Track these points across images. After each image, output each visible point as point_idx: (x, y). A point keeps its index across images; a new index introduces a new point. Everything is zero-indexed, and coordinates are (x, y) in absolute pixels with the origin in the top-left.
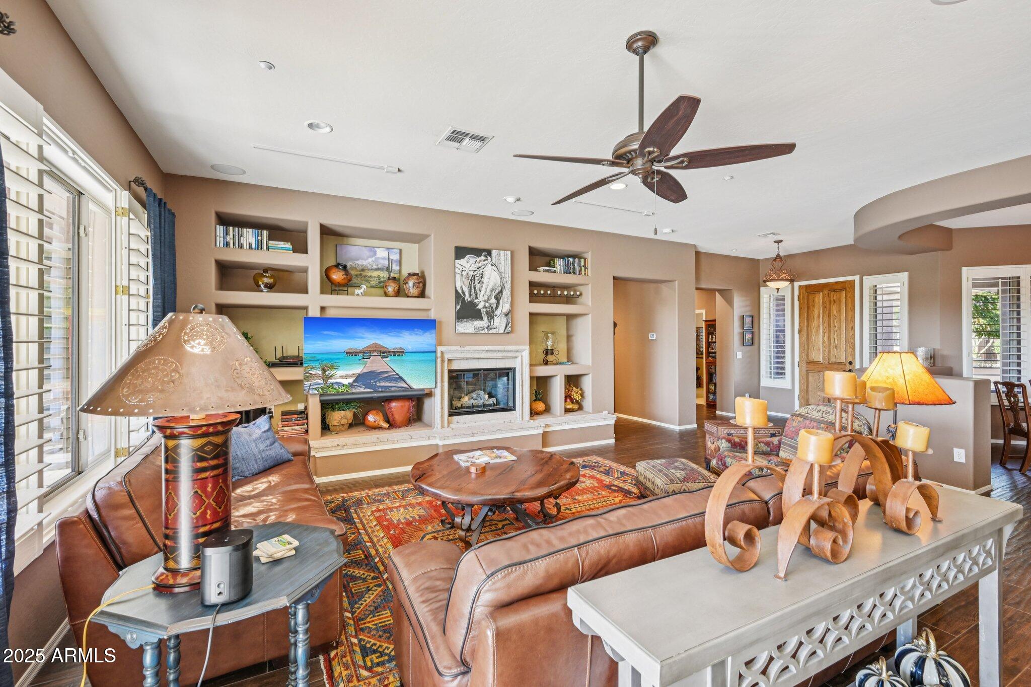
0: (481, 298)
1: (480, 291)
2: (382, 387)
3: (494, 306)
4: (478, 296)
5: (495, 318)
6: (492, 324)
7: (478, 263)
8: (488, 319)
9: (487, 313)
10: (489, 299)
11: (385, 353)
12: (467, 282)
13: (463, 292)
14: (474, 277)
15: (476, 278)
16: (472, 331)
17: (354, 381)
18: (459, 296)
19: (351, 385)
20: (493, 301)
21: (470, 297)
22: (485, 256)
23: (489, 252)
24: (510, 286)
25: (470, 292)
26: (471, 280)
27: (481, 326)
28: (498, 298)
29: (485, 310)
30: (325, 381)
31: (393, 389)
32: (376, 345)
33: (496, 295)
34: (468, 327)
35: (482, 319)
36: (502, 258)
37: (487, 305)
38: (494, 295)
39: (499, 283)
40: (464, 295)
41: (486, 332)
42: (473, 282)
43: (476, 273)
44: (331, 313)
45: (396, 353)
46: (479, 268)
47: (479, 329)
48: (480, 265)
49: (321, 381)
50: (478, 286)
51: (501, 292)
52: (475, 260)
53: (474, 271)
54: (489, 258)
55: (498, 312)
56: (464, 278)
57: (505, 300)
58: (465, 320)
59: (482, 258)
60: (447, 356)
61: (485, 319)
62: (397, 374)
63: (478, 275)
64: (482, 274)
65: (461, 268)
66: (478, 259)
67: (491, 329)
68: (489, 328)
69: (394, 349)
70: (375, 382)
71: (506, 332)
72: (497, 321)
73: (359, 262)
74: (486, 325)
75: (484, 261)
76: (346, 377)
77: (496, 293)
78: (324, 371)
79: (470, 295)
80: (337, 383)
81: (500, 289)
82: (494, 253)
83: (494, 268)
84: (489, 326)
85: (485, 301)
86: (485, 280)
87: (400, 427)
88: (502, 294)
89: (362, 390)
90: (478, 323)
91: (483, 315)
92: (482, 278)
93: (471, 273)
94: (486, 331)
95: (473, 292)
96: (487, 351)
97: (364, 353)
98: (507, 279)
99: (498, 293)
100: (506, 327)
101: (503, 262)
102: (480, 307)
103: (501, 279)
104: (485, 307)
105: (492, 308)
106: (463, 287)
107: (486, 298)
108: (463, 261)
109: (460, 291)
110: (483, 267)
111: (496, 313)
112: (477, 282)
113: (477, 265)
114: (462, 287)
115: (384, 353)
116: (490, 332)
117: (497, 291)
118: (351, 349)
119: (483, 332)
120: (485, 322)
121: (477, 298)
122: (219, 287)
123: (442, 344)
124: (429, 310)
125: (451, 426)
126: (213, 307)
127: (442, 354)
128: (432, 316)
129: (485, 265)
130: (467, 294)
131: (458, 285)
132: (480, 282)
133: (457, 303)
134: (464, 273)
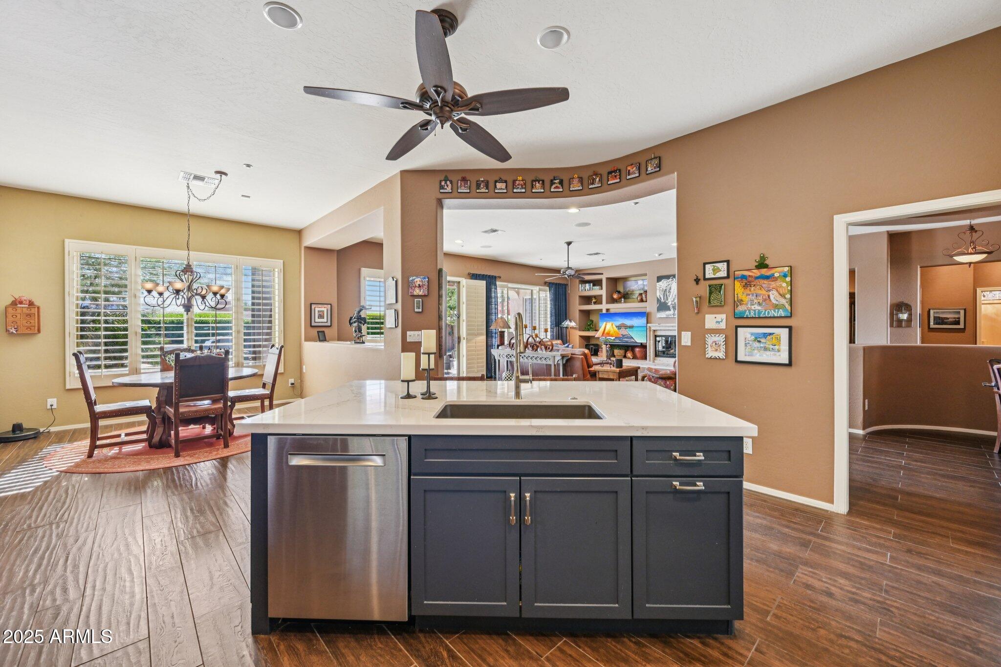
1: (669, 296)
2: (625, 340)
11: (626, 327)
12: (662, 293)
13: (660, 298)
14: (666, 290)
16: (665, 316)
18: (659, 300)
19: (614, 340)
25: (664, 297)
29: (672, 306)
32: (624, 323)
34: (663, 314)
35: (670, 310)
37: (673, 303)
43: (667, 288)
44: (612, 311)
45: (631, 327)
47: (668, 315)
50: (668, 294)
52: (666, 282)
54: (674, 279)
56: (661, 291)
58: (660, 311)
59: (671, 280)
60: (653, 328)
61: (672, 310)
62: (631, 336)
64: (670, 288)
65: (659, 286)
66: (668, 281)
69: (630, 325)
70: (622, 338)
73: (631, 288)
79: (664, 299)
84: (674, 314)
85: (672, 301)
86: (672, 291)
87: (638, 359)
90: (668, 313)
93: (665, 288)
94: (672, 316)
95: (666, 297)
97: (620, 327)
102: (669, 304)
106: (661, 295)
108: (660, 283)
112: (667, 292)
113: (668, 284)
121: (667, 300)
122: (580, 304)
123: (651, 323)
124: (646, 307)
125: (655, 361)
126: (578, 311)
127: (650, 327)
128: (648, 310)
129: (672, 283)
130: (662, 299)
131: (658, 294)
132: (669, 292)
133: (658, 304)
134: (661, 289)
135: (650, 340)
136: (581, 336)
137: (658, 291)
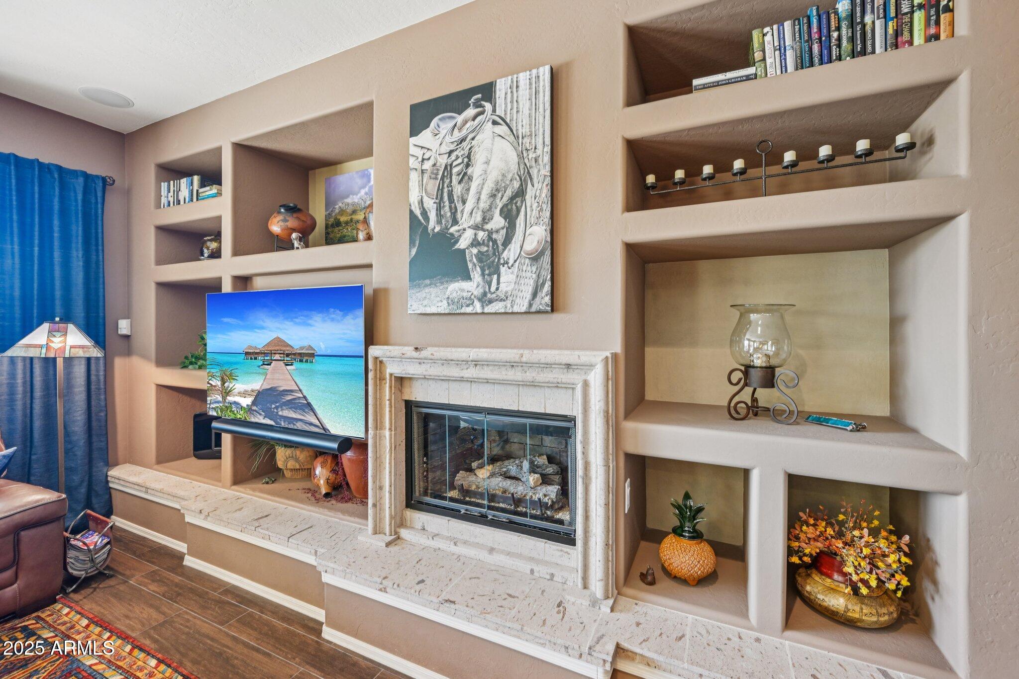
0: (465, 221)
1: (464, 202)
2: (286, 418)
3: (500, 237)
4: (459, 215)
5: (503, 269)
6: (493, 289)
7: (460, 129)
8: (483, 275)
9: (481, 257)
10: (485, 220)
11: (291, 356)
12: (432, 186)
13: (424, 213)
14: (448, 168)
15: (455, 170)
16: (443, 307)
17: (254, 403)
18: (416, 224)
19: (249, 410)
20: (498, 222)
21: (439, 222)
22: (477, 105)
23: (487, 91)
24: (546, 171)
25: (439, 208)
26: (443, 176)
27: (465, 294)
28: (510, 215)
29: (475, 251)
30: (224, 398)
31: (299, 426)
32: (278, 341)
33: (506, 205)
34: (436, 299)
35: (468, 278)
36: (524, 93)
37: (481, 235)
38: (500, 205)
39: (514, 167)
40: (427, 218)
41: (479, 309)
42: (447, 181)
43: (453, 157)
45: (306, 356)
46: (463, 140)
47: (459, 302)
48: (464, 132)
49: (220, 398)
50: (458, 190)
51: (521, 193)
52: (451, 124)
53: (450, 153)
54: (488, 106)
55: (511, 253)
56: (426, 176)
57: (533, 214)
58: (428, 282)
59: (471, 112)
60: (393, 369)
61: (476, 275)
62: (305, 397)
63: (460, 161)
64: (469, 157)
65: (419, 153)
66: (460, 119)
67: (491, 302)
68: (484, 299)
69: (302, 348)
70: (277, 408)
71: (533, 309)
72: (507, 277)
73: (350, 200)
74: (478, 292)
75: (474, 119)
76: (244, 394)
77: (505, 199)
78: (223, 382)
79: (440, 216)
80: (235, 403)
81: (516, 184)
82: (502, 87)
83: (502, 129)
84: (485, 294)
85: (476, 227)
86: (476, 171)
88: (523, 201)
89: (261, 420)
90: (457, 288)
91: (470, 266)
92: (468, 166)
93: (443, 161)
94: (478, 307)
95: (447, 208)
96: (476, 363)
97: (265, 354)
98: (539, 152)
99: (512, 199)
100: (535, 295)
101: (525, 106)
102: (462, 244)
103: (521, 156)
104: (475, 243)
105: (495, 242)
106: (426, 199)
107: (478, 218)
108: (425, 137)
109: (418, 212)
110: (471, 136)
111: (505, 255)
112: (455, 179)
113: (457, 135)
114: (421, 202)
115: (288, 355)
116: (487, 310)
117: (509, 193)
118: (250, 347)
119: (469, 310)
120: (473, 286)
121: (455, 222)
122: (161, 261)
123: (386, 343)
124: (369, 266)
125: (404, 533)
126: (153, 288)
127: (380, 363)
128: (374, 280)
129: (476, 130)
130: (432, 216)
131: (414, 197)
132: (465, 177)
133: (412, 243)
134: (427, 165)
135: (378, 426)
136: (162, 388)
137: (414, 177)
